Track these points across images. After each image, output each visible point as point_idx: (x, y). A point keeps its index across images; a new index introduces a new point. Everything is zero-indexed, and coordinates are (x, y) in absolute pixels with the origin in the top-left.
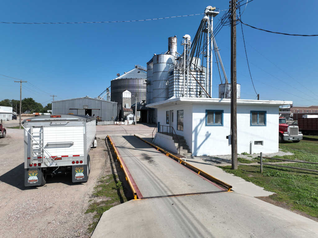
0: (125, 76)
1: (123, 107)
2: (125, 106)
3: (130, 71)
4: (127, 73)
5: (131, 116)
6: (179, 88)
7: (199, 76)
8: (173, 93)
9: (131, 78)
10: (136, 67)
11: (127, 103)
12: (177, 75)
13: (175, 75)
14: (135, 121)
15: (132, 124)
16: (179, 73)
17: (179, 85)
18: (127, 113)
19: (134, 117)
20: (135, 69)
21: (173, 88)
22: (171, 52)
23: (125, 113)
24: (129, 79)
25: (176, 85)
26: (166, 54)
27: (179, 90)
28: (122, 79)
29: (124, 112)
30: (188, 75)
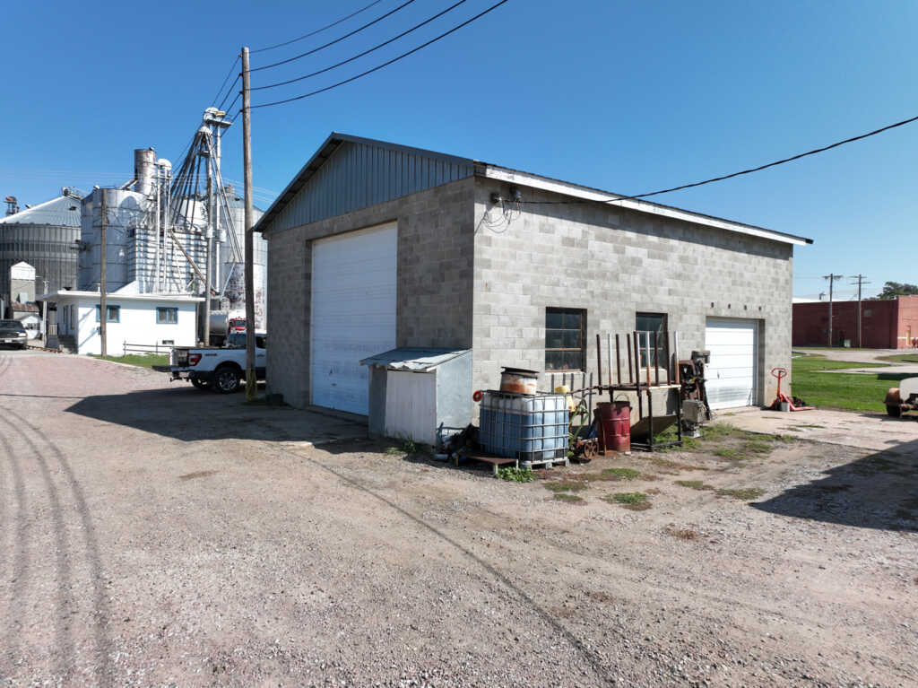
0: (28, 215)
1: (13, 299)
2: (18, 299)
3: (46, 204)
4: (34, 208)
5: (32, 320)
6: (147, 264)
7: (192, 243)
8: (135, 276)
9: (48, 224)
10: (66, 193)
11: (24, 292)
12: (142, 237)
13: (137, 237)
14: (42, 332)
15: (36, 338)
16: (146, 234)
17: (146, 258)
18: (23, 314)
19: (39, 324)
20: (63, 197)
21: (135, 264)
22: (141, 181)
23: (16, 315)
24: (39, 226)
25: (140, 258)
26: (123, 189)
27: (146, 270)
28: (16, 226)
29: (15, 313)
30: (167, 240)
